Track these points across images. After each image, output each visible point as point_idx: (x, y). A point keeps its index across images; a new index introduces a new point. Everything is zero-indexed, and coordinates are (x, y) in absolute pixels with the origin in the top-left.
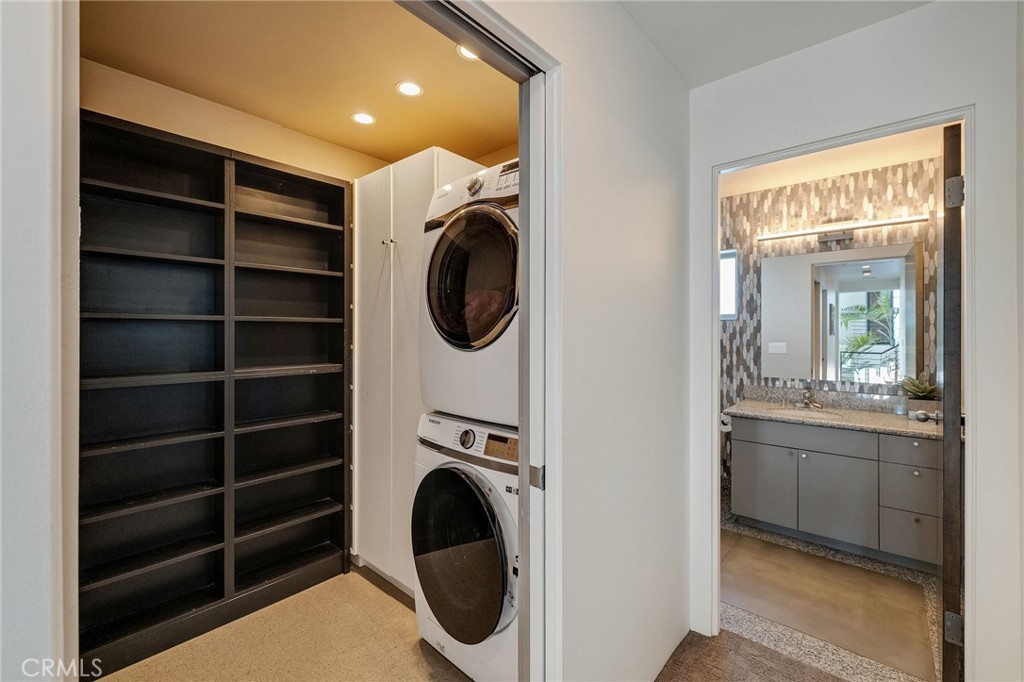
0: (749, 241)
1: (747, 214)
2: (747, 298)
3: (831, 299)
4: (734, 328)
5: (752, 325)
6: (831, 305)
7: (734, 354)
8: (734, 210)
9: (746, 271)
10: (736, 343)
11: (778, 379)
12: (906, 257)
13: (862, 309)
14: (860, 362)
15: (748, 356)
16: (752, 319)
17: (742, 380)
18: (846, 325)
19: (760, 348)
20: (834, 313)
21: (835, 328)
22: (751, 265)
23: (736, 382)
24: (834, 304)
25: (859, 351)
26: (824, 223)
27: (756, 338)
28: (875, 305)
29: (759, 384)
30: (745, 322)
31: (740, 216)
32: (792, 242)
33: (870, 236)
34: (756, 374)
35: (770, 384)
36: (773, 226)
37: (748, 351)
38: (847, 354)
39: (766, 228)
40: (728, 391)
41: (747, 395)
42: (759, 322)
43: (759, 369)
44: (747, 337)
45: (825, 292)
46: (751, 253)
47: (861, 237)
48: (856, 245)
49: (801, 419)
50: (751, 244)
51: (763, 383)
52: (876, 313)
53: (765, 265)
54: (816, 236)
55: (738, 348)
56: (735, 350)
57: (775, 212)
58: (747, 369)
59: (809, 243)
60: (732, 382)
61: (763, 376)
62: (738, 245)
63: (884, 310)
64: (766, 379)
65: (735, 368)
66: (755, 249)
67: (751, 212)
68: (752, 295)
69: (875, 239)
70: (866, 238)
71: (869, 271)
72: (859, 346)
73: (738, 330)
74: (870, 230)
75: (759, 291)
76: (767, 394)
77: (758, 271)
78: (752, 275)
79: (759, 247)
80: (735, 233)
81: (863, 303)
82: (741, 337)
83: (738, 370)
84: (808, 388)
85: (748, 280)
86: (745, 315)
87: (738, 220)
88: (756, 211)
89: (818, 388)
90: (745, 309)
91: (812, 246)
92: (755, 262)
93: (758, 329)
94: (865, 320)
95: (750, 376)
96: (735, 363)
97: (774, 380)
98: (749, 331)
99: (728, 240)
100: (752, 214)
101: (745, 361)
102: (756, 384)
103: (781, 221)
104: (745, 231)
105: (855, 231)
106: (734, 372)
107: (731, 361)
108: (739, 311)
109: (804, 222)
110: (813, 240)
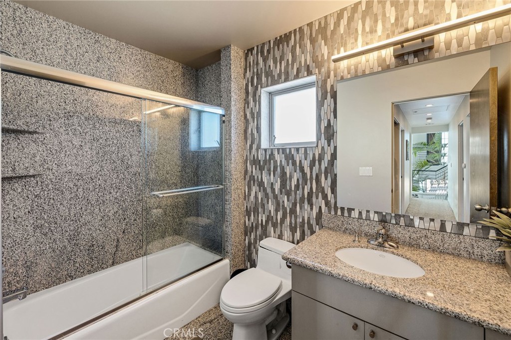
0: (326, 65)
1: (325, 38)
2: (324, 124)
3: (407, 137)
4: (314, 155)
5: (329, 151)
6: (407, 141)
7: (314, 181)
8: (314, 35)
9: (324, 97)
10: (316, 169)
11: (354, 210)
12: (471, 92)
13: (424, 145)
14: (423, 176)
15: (326, 183)
16: (329, 145)
17: (320, 207)
18: (415, 154)
19: (336, 175)
20: (409, 147)
21: (409, 156)
22: (329, 90)
23: (315, 211)
24: (409, 140)
25: (423, 169)
26: (400, 33)
27: (333, 165)
28: (432, 142)
29: (336, 213)
30: (323, 148)
31: (319, 41)
32: (367, 61)
33: (454, 42)
34: (333, 201)
35: (346, 214)
36: (349, 46)
37: (326, 179)
38: (416, 172)
39: (342, 49)
40: (309, 218)
41: (325, 223)
42: (335, 148)
43: (335, 197)
44: (324, 164)
45: (403, 131)
46: (329, 77)
47: (443, 45)
48: (437, 55)
49: (367, 282)
50: (329, 68)
51: (339, 213)
52: (433, 146)
53: (340, 89)
54: (392, 49)
55: (317, 176)
56: (314, 176)
57: (351, 31)
58: (325, 197)
59: (384, 60)
60: (312, 209)
61: (339, 205)
62: (317, 71)
63: (437, 145)
64: (342, 209)
65: (314, 196)
66: (332, 73)
67: (329, 33)
68: (329, 121)
69: (460, 44)
70: (448, 46)
71: (430, 118)
72: (423, 166)
73: (317, 158)
74: (454, 33)
75: (335, 117)
76: (343, 224)
77: (334, 96)
78: (329, 100)
79: (335, 70)
80: (315, 59)
81: (425, 141)
82: (320, 164)
83: (317, 198)
84: (383, 221)
85: (325, 106)
86: (323, 142)
87: (317, 45)
88: (333, 32)
89: (393, 221)
90: (323, 135)
91: (388, 63)
92: (332, 86)
93: (334, 156)
94: (426, 151)
95: (327, 204)
96: (314, 190)
97: (350, 210)
98: (327, 157)
99: (308, 66)
100: (329, 37)
101: (323, 188)
102: (333, 213)
103: (356, 40)
104: (323, 55)
105: (436, 37)
106: (314, 199)
107: (311, 188)
108: (319, 139)
109: (380, 36)
110: (388, 53)
